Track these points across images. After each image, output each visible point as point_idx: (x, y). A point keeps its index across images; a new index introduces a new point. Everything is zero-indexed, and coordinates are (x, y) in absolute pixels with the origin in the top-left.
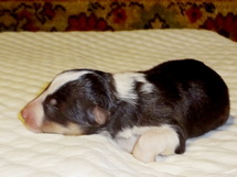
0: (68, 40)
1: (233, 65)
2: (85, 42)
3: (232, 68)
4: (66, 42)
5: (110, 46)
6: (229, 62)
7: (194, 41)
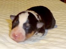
0: (11, 2)
1: (62, 10)
2: (17, 3)
3: (62, 11)
4: (10, 3)
5: (25, 4)
6: (61, 9)
7: (53, 3)
